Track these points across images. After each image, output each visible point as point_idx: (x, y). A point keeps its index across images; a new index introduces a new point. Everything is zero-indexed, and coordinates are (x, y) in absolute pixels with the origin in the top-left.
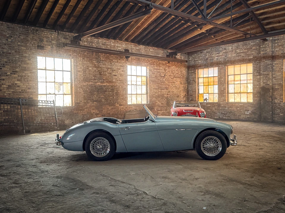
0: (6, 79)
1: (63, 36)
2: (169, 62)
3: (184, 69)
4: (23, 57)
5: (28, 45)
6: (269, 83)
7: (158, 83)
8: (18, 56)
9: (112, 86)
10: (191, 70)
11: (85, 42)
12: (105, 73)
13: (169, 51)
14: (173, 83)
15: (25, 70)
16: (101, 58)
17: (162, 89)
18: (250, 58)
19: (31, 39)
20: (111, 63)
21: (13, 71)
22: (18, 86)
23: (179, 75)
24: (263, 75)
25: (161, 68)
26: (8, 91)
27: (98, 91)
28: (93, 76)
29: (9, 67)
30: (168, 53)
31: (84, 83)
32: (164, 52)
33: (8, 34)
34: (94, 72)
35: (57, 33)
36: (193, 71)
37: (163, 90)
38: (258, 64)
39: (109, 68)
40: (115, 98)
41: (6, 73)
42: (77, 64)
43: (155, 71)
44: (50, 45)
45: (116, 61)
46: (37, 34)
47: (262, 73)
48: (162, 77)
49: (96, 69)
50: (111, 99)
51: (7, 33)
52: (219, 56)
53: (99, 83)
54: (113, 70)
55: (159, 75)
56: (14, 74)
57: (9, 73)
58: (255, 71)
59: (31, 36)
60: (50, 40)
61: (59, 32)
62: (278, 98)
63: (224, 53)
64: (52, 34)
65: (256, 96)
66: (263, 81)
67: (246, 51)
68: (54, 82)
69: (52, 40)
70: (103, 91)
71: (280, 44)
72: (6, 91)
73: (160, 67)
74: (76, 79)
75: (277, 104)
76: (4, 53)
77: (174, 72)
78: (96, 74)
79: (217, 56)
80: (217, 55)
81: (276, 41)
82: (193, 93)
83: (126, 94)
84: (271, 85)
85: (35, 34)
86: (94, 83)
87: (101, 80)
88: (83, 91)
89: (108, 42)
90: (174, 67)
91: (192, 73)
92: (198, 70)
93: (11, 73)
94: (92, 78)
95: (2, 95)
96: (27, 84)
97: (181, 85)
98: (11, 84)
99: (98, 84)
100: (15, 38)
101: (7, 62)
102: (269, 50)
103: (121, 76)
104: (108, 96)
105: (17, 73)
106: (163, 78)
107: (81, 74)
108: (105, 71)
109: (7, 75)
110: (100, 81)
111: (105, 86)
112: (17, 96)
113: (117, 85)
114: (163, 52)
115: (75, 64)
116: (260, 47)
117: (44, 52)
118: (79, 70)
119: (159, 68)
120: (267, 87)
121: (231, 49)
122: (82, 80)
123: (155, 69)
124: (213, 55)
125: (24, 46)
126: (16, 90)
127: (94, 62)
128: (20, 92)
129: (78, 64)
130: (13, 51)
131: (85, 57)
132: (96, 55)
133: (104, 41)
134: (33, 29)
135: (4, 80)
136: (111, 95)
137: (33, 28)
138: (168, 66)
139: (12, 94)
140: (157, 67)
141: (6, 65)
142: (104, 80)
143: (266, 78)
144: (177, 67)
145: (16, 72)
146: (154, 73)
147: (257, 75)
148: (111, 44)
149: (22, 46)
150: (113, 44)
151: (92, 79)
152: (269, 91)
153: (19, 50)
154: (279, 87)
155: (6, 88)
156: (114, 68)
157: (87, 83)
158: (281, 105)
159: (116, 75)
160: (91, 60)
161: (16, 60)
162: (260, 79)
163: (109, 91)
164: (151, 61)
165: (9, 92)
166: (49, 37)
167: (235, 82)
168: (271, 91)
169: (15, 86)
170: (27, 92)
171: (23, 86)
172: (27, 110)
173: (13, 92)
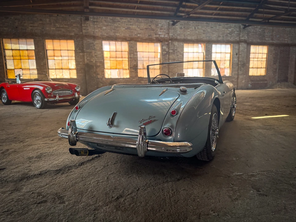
6: (92, 60)
18: (71, 34)
24: (87, 52)
38: (80, 42)
47: (85, 51)
52: (34, 27)
58: (77, 48)
62: (100, 74)
63: (40, 24)
65: (80, 72)
66: (87, 58)
67: (67, 27)
71: (99, 26)
75: (100, 79)
79: (31, 26)
80: (32, 25)
81: (96, 23)
84: (94, 62)
92: (2, 39)
102: (90, 30)
116: (82, 26)
120: (91, 64)
121: (49, 21)
124: (25, 24)
143: (89, 55)
147: (80, 53)
152: (93, 68)
154: (101, 65)
158: (103, 80)
162: (84, 56)
167: (56, 58)
168: (95, 67)
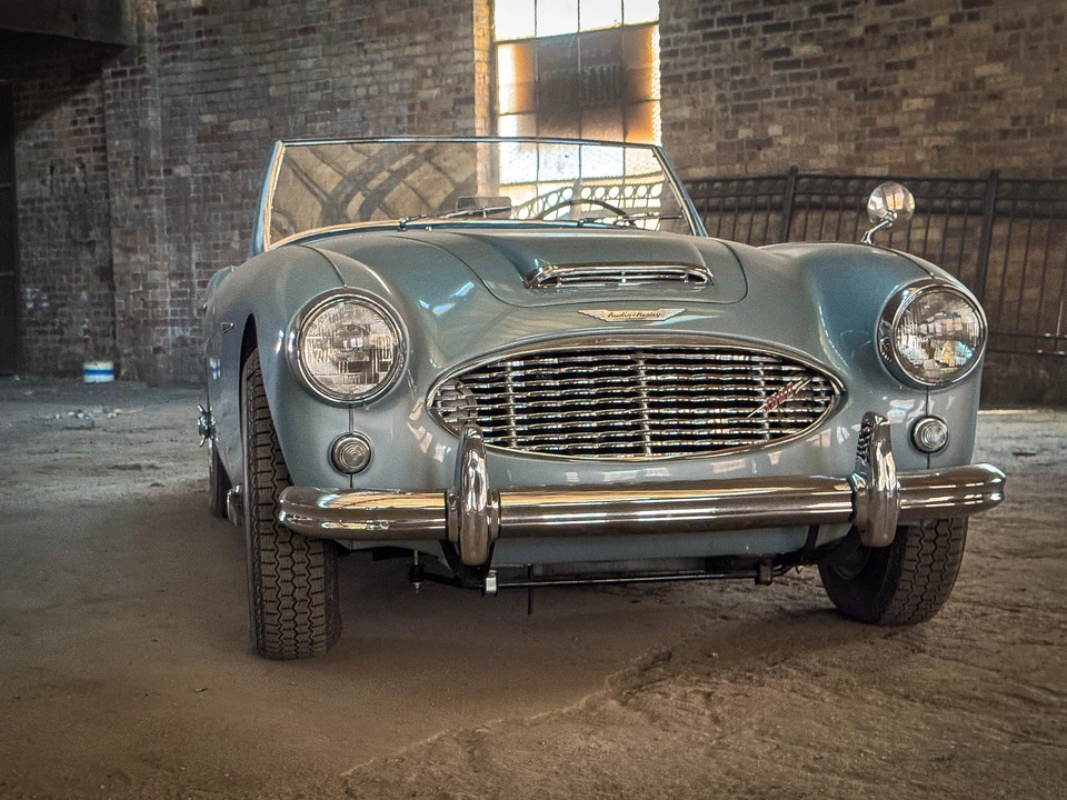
0: (922, 58)
22: (995, 97)
26: (935, 134)
56: (973, 17)
57: (940, 20)
72: (923, 135)
93: (955, 19)
95: (902, 160)
98: (949, 87)
105: (991, 11)
126: (980, 120)
128: (1004, 134)
135: (910, 64)
139: (956, 152)
155: (922, 117)
165: (938, 141)
169: (975, 98)
170: (1047, 131)
171: (1024, 93)
172: (1037, 254)
173: (963, 136)
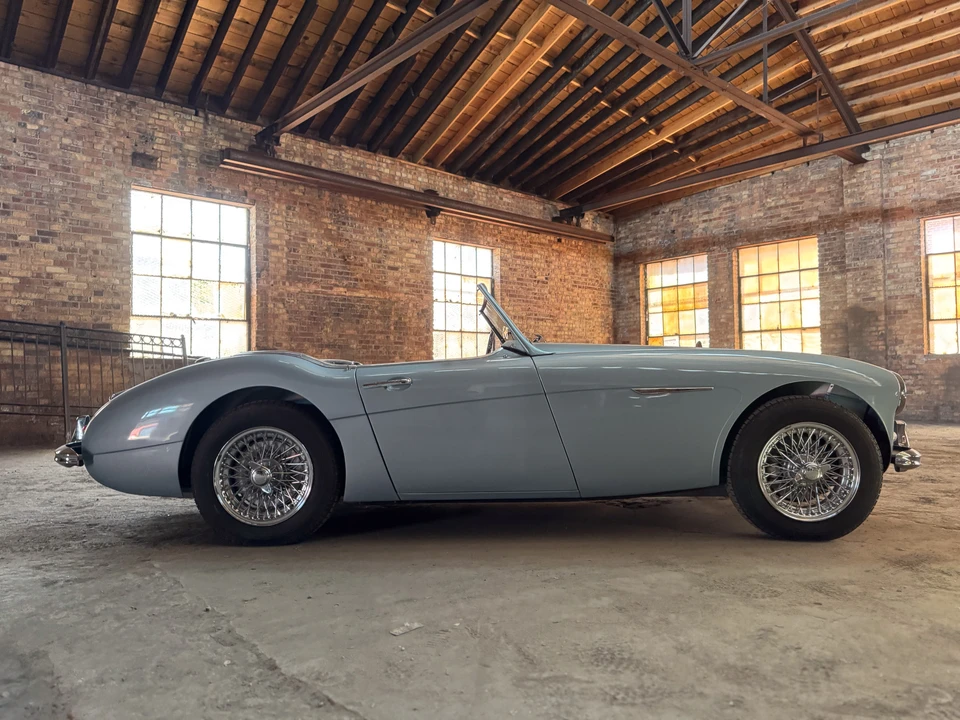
0: (12, 255)
1: (222, 131)
2: (559, 241)
3: (604, 263)
4: (78, 186)
5: (98, 147)
6: (874, 294)
7: (527, 301)
8: (61, 183)
9: (383, 303)
10: (626, 267)
11: (295, 155)
12: (362, 260)
13: (561, 206)
14: (572, 302)
15: (85, 231)
16: (347, 211)
17: (538, 319)
18: (807, 220)
19: (109, 130)
20: (381, 230)
21: (39, 232)
22: (58, 284)
23: (591, 280)
24: (855, 269)
25: (536, 256)
26: (20, 298)
27: (338, 315)
28: (323, 266)
29: (24, 215)
30: (556, 211)
31: (291, 285)
32: (545, 209)
33: (28, 105)
34: (324, 254)
35: (202, 120)
36: (630, 270)
37: (541, 323)
38: (835, 239)
39: (374, 245)
40: (392, 338)
41: (15, 237)
42: (267, 222)
43: (518, 262)
44: (176, 156)
45: (397, 222)
46: (132, 115)
47: (850, 265)
48: (540, 284)
49: (330, 243)
50: (379, 340)
51: (25, 102)
52: (711, 220)
53: (342, 289)
54: (385, 252)
55: (531, 276)
56: (45, 241)
57: (24, 238)
58: (826, 260)
59: (110, 121)
60: (179, 140)
61: (210, 116)
62: (906, 342)
63: (725, 209)
64: (184, 121)
65: (833, 336)
66: (854, 290)
67: (797, 200)
68: (190, 278)
69: (184, 140)
70: (354, 316)
71: (907, 172)
72: (11, 298)
73: (532, 252)
74: (263, 270)
75: (905, 361)
76: (9, 168)
77: (574, 270)
78: (331, 261)
79: (704, 221)
80: (705, 217)
81: (895, 164)
82: (632, 335)
83: (429, 328)
84: (882, 299)
85: (126, 114)
86: (323, 287)
87: (347, 279)
88: (287, 312)
89: (371, 161)
90: (575, 255)
91: (625, 275)
92: (646, 265)
93: (32, 239)
94: (318, 273)
96: (91, 279)
97: (595, 311)
98: (29, 275)
99: (336, 291)
100: (54, 122)
101: (19, 200)
102: (871, 192)
103: (411, 271)
104: (369, 332)
105: (56, 240)
106: (542, 287)
107: (280, 254)
108: (361, 253)
109: (17, 244)
110: (345, 282)
111: (360, 299)
112: (53, 317)
113: (399, 299)
114: (541, 208)
115: (261, 223)
116: (842, 185)
117: (154, 178)
118: (273, 242)
119: (529, 255)
120: (870, 306)
121: (749, 196)
122: (283, 277)
123: (519, 257)
124: (692, 220)
125: (84, 152)
126: (49, 295)
127: (326, 220)
128: (64, 304)
129: (271, 223)
130: (44, 166)
131: (295, 203)
132: (332, 200)
133: (359, 158)
134: (117, 97)
135: (4, 258)
136: (380, 329)
137: (118, 94)
138: (557, 251)
139: (33, 309)
140: (523, 250)
141: (16, 208)
142: (356, 280)
143: (863, 279)
144: (583, 256)
145: (53, 234)
146: (515, 270)
147: (834, 273)
148: (382, 170)
149: (77, 150)
150: (387, 171)
151: (318, 276)
152: (877, 320)
153: (64, 162)
154: (908, 307)
155: (11, 288)
156: (392, 244)
157: (300, 285)
158: (917, 362)
159: (396, 269)
160: (314, 215)
161: (51, 196)
162: (844, 283)
163: (372, 317)
164: (505, 233)
165: (21, 302)
166: (174, 131)
167: (764, 298)
168: (882, 318)
169: (46, 283)
170: (90, 305)
171: (76, 285)
172: (84, 367)
173: (38, 302)
